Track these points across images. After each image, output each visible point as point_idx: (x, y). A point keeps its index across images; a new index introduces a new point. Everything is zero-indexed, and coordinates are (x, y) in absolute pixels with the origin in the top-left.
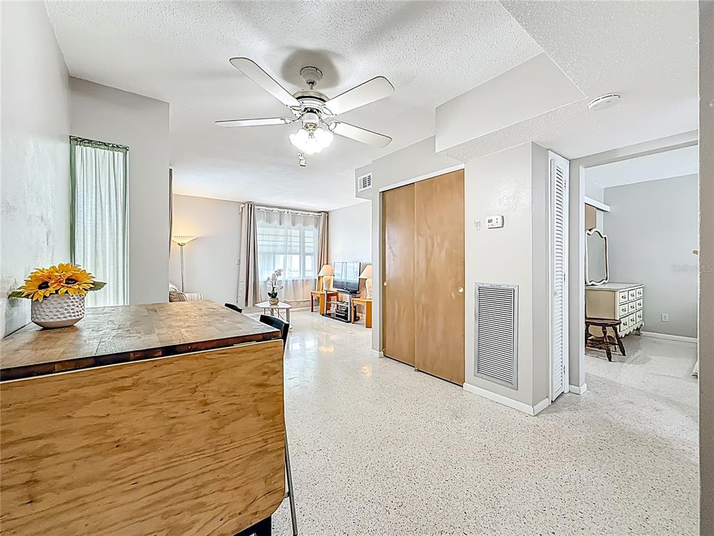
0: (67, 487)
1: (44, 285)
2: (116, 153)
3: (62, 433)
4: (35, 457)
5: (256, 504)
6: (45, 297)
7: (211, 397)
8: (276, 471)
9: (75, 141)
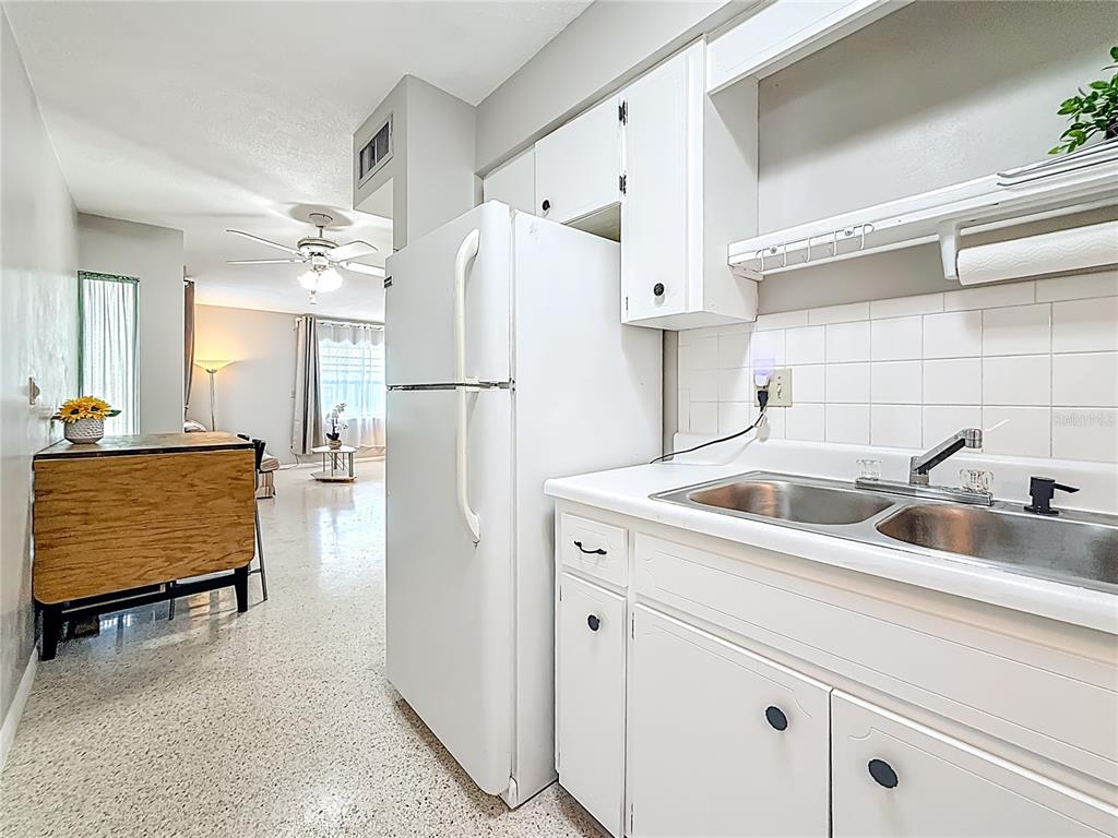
0: (106, 520)
1: (75, 412)
2: (125, 284)
3: (104, 489)
4: (88, 501)
5: (230, 557)
6: (77, 420)
7: (197, 482)
8: (247, 538)
9: (82, 275)
